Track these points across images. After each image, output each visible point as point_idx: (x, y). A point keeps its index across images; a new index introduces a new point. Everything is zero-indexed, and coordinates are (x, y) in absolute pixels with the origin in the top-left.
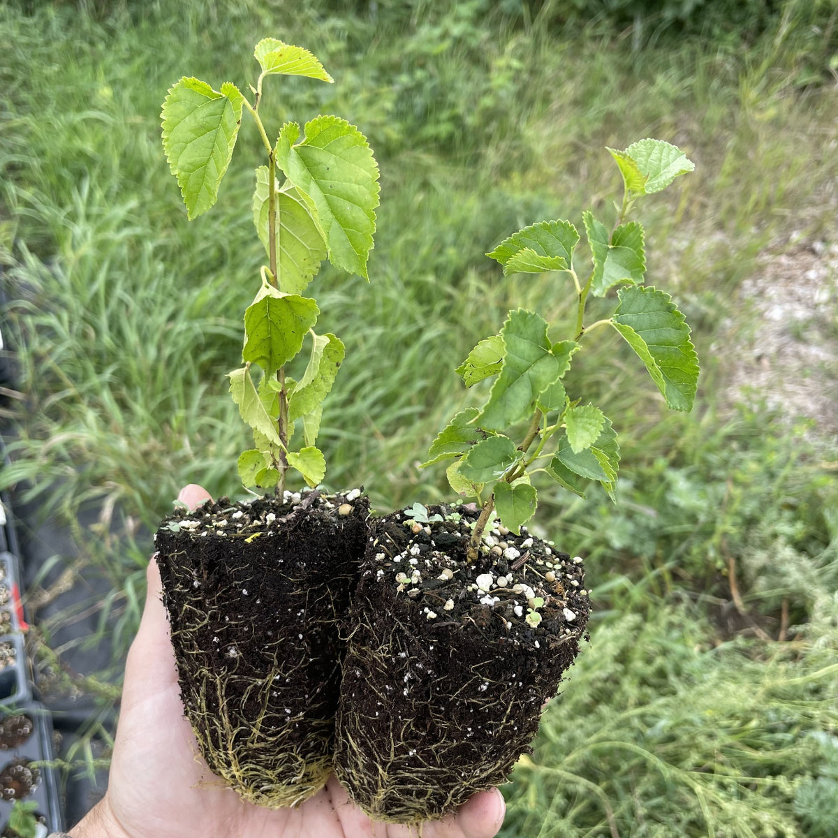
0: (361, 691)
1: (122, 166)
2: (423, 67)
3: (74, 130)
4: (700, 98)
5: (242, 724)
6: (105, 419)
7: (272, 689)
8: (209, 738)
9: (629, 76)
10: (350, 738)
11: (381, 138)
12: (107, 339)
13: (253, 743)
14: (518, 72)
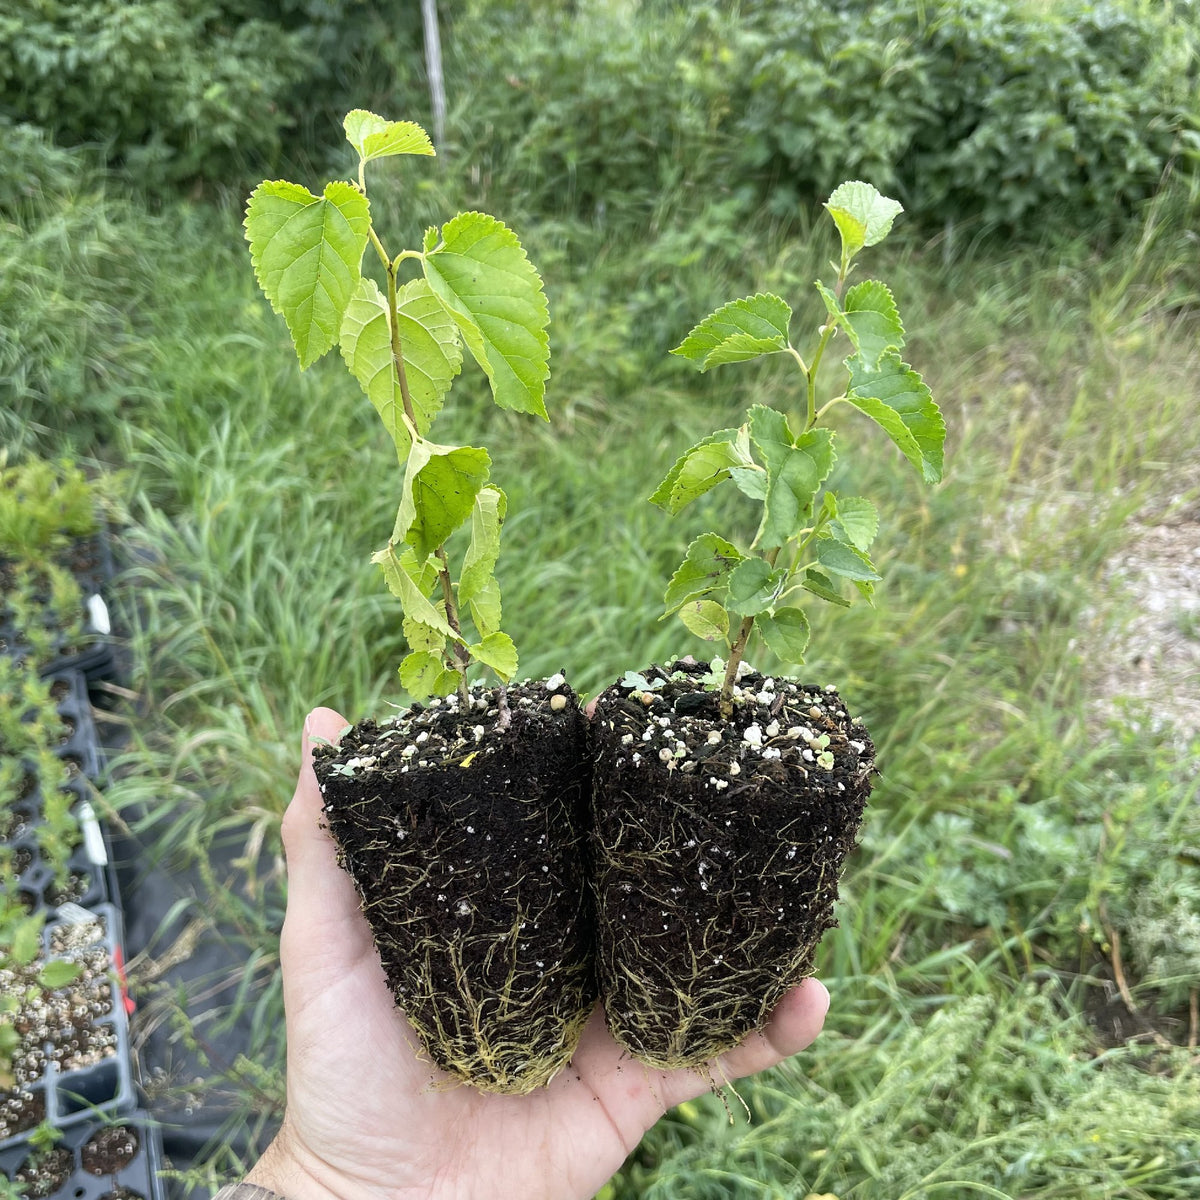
0: (634, 909)
1: (273, 402)
2: (667, 281)
3: (212, 358)
4: (1037, 322)
5: (487, 995)
6: (251, 720)
7: (519, 941)
8: (439, 1026)
9: (940, 295)
10: (628, 972)
11: (613, 371)
12: (252, 620)
13: (502, 1014)
14: (794, 287)
